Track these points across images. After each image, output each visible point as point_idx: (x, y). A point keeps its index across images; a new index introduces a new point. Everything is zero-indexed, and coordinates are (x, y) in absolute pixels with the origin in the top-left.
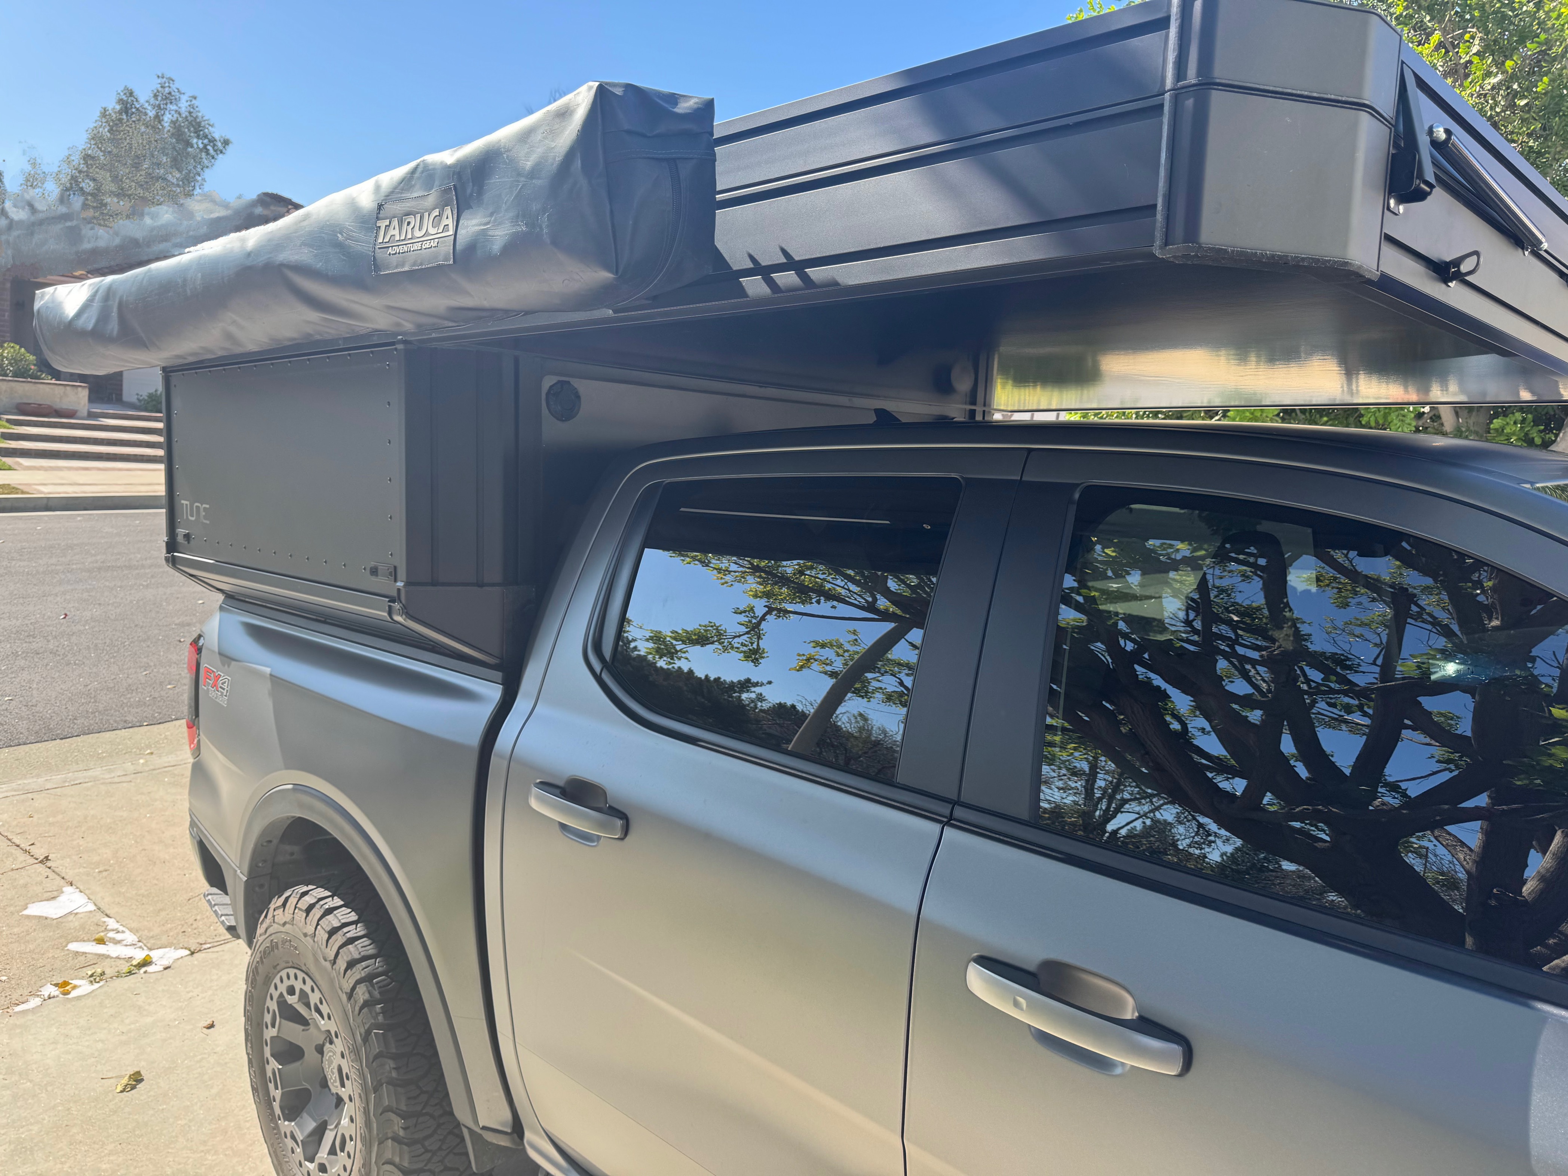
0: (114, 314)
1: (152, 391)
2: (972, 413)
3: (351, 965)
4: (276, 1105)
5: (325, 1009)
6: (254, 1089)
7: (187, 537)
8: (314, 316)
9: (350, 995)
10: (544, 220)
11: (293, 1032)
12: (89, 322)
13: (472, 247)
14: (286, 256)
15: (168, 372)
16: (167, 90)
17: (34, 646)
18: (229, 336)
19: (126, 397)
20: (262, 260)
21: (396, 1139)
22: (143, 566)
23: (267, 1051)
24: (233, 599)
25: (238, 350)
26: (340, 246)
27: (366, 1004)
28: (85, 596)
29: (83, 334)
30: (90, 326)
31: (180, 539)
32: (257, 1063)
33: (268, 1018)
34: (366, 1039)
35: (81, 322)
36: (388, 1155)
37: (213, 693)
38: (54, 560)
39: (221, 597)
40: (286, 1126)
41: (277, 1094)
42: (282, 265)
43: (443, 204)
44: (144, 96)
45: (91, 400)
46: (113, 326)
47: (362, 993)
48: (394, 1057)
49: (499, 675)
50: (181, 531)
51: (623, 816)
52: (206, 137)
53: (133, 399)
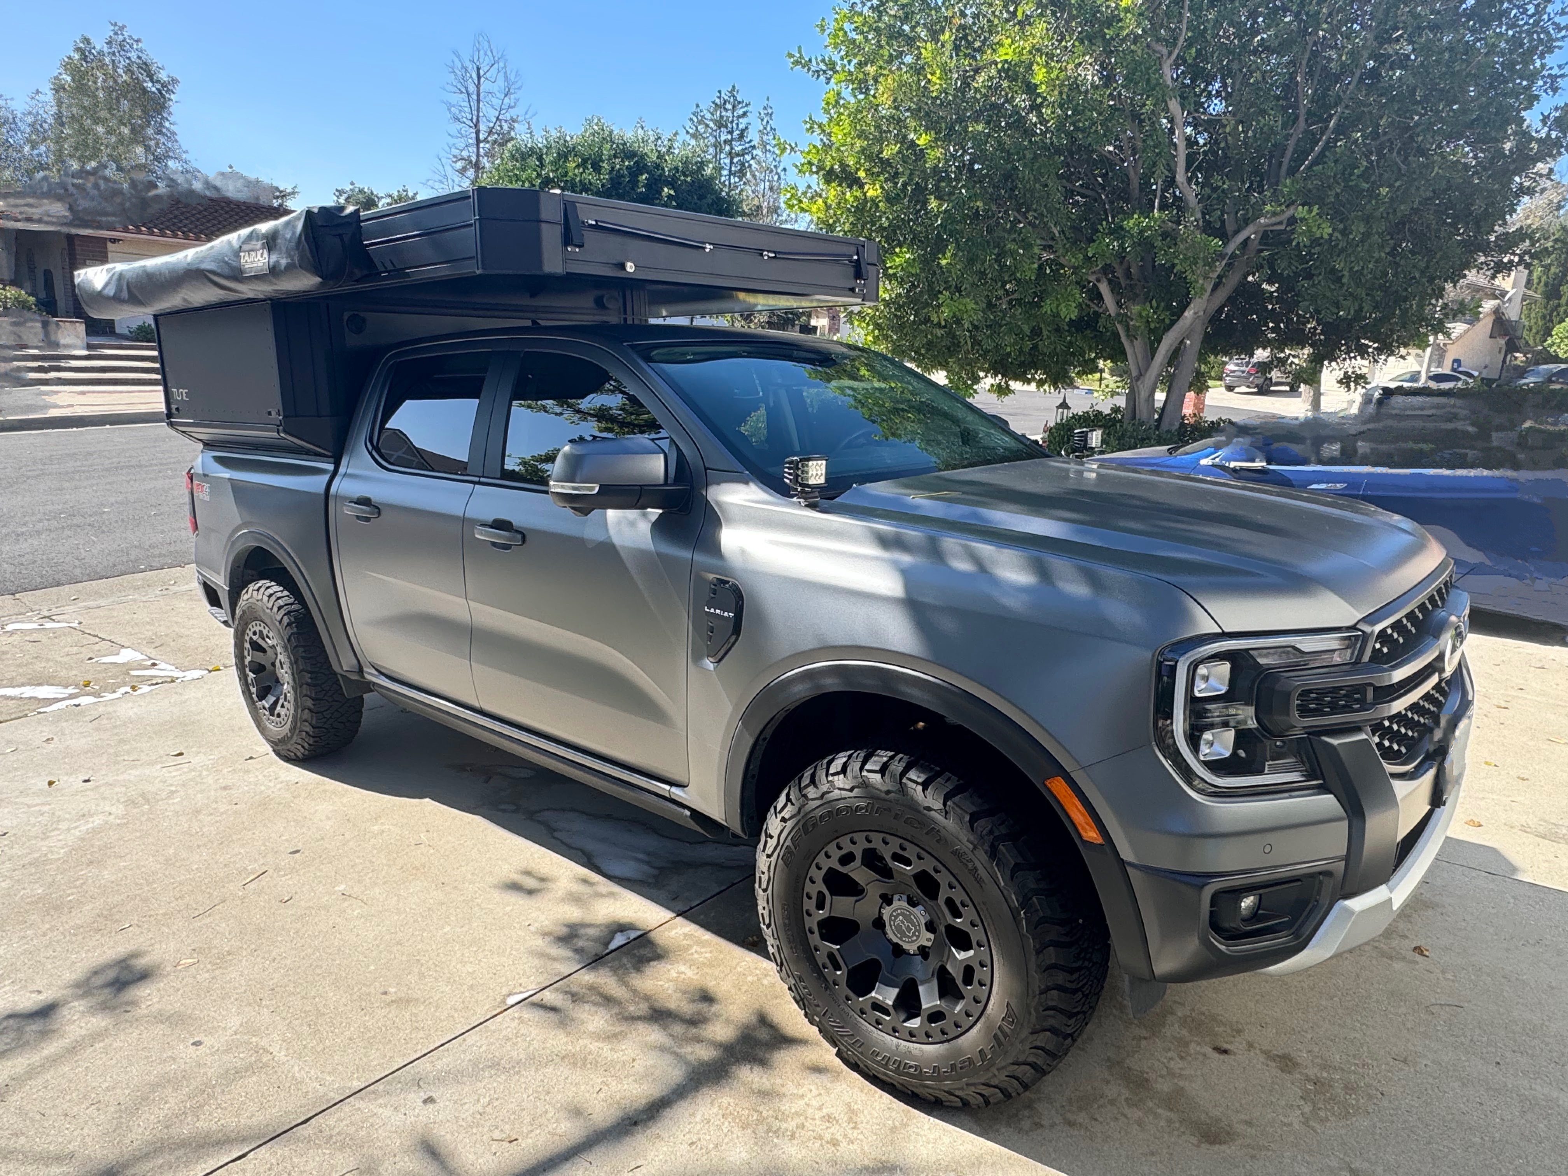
0: (125, 287)
1: (141, 323)
2: (626, 320)
3: (280, 608)
4: (254, 696)
5: (270, 635)
6: (243, 692)
7: (177, 409)
8: (222, 292)
9: (280, 622)
10: (296, 258)
11: (259, 657)
12: (111, 291)
13: (274, 267)
14: (205, 266)
15: (156, 317)
16: (121, 38)
17: (75, 522)
18: (185, 300)
19: (118, 330)
20: (195, 267)
21: (308, 684)
22: (151, 465)
23: (247, 670)
24: (208, 445)
25: (191, 306)
26: (226, 263)
27: (288, 624)
28: (108, 487)
29: (108, 298)
30: (112, 294)
31: (174, 411)
32: (243, 677)
33: (246, 653)
34: (289, 640)
35: (106, 292)
36: (305, 692)
37: (201, 496)
38: (79, 463)
39: (201, 446)
40: (259, 704)
41: (254, 690)
42: (203, 270)
43: (263, 248)
44: (99, 44)
45: (88, 334)
46: (125, 295)
47: (286, 620)
48: (303, 646)
49: (332, 460)
50: (174, 407)
51: (377, 508)
52: (158, 81)
53: (125, 332)
